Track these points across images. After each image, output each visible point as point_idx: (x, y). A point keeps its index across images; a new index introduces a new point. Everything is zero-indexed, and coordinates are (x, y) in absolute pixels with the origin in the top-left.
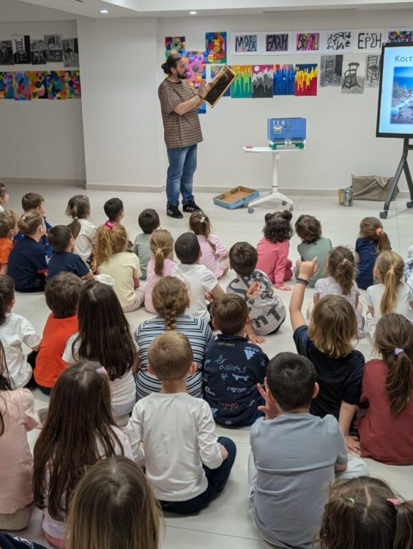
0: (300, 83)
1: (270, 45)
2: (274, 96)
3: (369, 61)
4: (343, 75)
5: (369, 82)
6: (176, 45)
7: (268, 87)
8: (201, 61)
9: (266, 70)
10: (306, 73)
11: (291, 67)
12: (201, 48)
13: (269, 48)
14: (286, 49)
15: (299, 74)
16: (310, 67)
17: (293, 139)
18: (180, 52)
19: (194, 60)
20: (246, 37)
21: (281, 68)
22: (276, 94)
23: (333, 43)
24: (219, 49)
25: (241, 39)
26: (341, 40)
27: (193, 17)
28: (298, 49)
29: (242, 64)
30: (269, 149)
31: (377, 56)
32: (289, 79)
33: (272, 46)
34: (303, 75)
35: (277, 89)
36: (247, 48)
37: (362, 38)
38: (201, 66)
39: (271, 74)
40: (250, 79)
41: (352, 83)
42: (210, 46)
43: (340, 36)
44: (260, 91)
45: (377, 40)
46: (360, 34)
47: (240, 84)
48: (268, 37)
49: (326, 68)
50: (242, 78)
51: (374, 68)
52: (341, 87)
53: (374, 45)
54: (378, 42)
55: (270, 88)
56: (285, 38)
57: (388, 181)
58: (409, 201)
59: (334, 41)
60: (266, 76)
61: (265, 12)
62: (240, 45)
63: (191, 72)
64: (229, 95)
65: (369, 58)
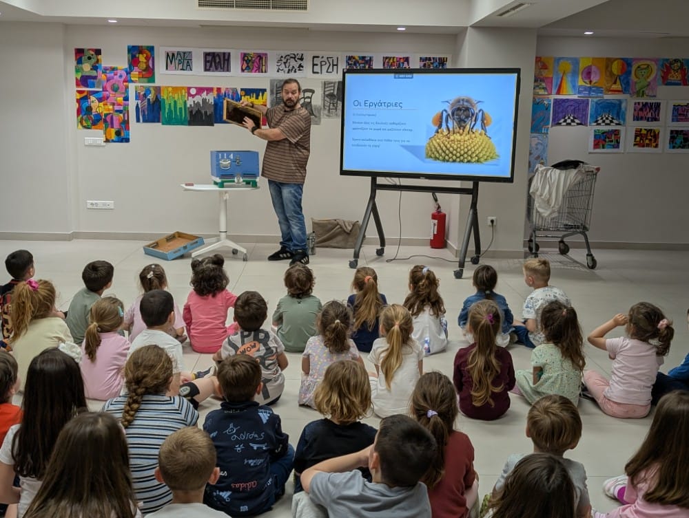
1: (208, 64)
2: (215, 125)
3: (325, 88)
5: (326, 112)
6: (89, 58)
7: (208, 114)
8: (122, 79)
9: (205, 93)
10: (253, 99)
11: (235, 91)
12: (123, 63)
13: (208, 68)
14: (228, 70)
16: (258, 92)
17: (244, 175)
18: (95, 68)
19: (113, 78)
20: (179, 53)
21: (223, 91)
22: (217, 121)
23: (283, 65)
24: (144, 66)
25: (173, 55)
26: (293, 63)
27: (112, 25)
28: (243, 70)
29: (174, 85)
30: (216, 188)
31: (335, 83)
33: (211, 66)
35: (218, 116)
36: (181, 66)
37: (316, 61)
38: (122, 85)
39: (211, 98)
40: (185, 103)
42: (134, 62)
43: (292, 57)
44: (198, 117)
45: (333, 65)
46: (314, 57)
47: (173, 109)
48: (206, 55)
49: (277, 94)
50: (175, 102)
51: (331, 96)
53: (330, 70)
54: (335, 67)
55: (210, 115)
56: (226, 57)
57: (354, 225)
58: (379, 247)
59: (285, 63)
60: (204, 101)
61: (202, 26)
62: (171, 62)
63: (110, 93)
64: (159, 121)
65: (325, 84)
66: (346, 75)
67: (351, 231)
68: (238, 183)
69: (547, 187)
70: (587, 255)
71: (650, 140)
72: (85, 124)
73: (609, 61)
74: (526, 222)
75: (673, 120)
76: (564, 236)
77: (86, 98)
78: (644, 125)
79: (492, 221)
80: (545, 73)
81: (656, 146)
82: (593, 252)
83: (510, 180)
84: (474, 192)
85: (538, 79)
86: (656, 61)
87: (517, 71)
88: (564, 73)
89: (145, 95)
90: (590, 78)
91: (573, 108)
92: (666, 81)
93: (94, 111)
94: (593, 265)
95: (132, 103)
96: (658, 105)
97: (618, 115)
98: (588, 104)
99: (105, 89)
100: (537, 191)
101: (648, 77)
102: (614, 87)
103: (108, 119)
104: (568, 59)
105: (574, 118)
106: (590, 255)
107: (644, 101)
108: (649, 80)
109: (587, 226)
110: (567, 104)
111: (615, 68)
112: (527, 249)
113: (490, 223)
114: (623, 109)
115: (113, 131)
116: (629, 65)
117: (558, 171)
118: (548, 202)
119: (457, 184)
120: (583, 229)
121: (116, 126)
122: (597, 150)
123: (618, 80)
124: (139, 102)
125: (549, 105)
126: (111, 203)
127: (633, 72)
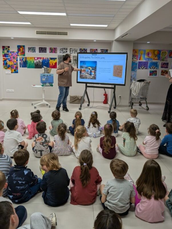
0: (51, 64)
1: (40, 51)
2: (42, 68)
3: (73, 58)
5: (74, 65)
6: (6, 49)
7: (40, 65)
8: (16, 55)
9: (39, 59)
10: (53, 61)
11: (48, 58)
12: (16, 50)
14: (46, 52)
15: (51, 61)
16: (54, 59)
17: (49, 83)
18: (8, 52)
19: (13, 55)
20: (32, 47)
21: (44, 59)
23: (61, 51)
24: (22, 51)
25: (30, 48)
26: (64, 50)
27: (12, 39)
28: (50, 52)
29: (31, 57)
30: (41, 86)
31: (75, 56)
32: (47, 63)
33: (41, 51)
35: (43, 66)
36: (32, 51)
37: (71, 50)
38: (16, 57)
39: (41, 60)
40: (34, 62)
42: (19, 50)
44: (37, 66)
45: (76, 51)
47: (30, 63)
48: (40, 48)
49: (60, 59)
50: (31, 62)
51: (75, 60)
56: (45, 49)
57: (81, 97)
58: (88, 104)
60: (39, 61)
61: (38, 39)
62: (30, 50)
63: (12, 59)
64: (26, 67)
66: (79, 54)
67: (81, 99)
68: (48, 85)
69: (135, 87)
70: (146, 106)
72: (5, 68)
73: (154, 51)
74: (129, 96)
76: (140, 101)
77: (5, 60)
78: (164, 69)
79: (120, 96)
80: (136, 54)
82: (148, 105)
83: (124, 85)
84: (114, 88)
85: (134, 56)
86: (168, 51)
87: (127, 53)
88: (142, 54)
89: (22, 60)
90: (149, 55)
91: (144, 64)
92: (170, 57)
93: (8, 64)
94: (148, 109)
95: (19, 62)
96: (168, 64)
97: (156, 67)
98: (148, 63)
99: (11, 58)
100: (132, 88)
101: (165, 55)
102: (156, 58)
103: (12, 66)
104: (143, 50)
105: (144, 67)
106: (147, 106)
107: (164, 62)
108: (166, 56)
109: (147, 98)
110: (142, 63)
111: (156, 53)
112: (130, 104)
113: (119, 97)
114: (158, 65)
115: (13, 70)
116: (160, 52)
117: (138, 82)
118: (135, 91)
119: (110, 86)
120: (145, 99)
121: (14, 68)
122: (150, 76)
123: (157, 56)
124: (21, 61)
125: (137, 63)
126: (13, 90)
127: (161, 54)
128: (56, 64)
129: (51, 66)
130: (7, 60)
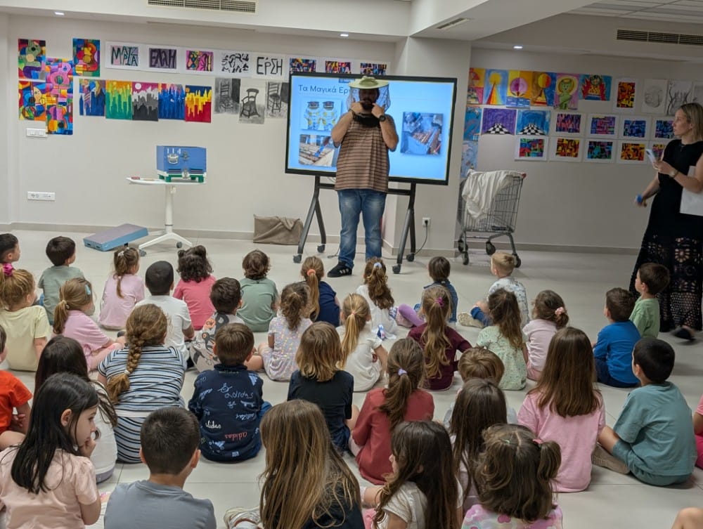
0: (191, 107)
1: (154, 60)
2: (160, 120)
3: (269, 89)
4: (241, 102)
5: (270, 112)
6: (33, 49)
7: (153, 109)
8: (67, 72)
9: (150, 88)
10: (198, 96)
11: (180, 88)
12: (67, 56)
13: (153, 64)
14: (174, 67)
15: (189, 96)
16: (203, 90)
17: (192, 170)
18: (39, 59)
19: (57, 70)
20: (124, 48)
21: (168, 88)
22: (161, 117)
23: (228, 65)
24: (89, 60)
25: (119, 49)
26: (238, 63)
27: (58, 17)
28: (188, 68)
29: (119, 80)
30: (162, 182)
31: (278, 84)
32: (178, 102)
33: (156, 62)
34: (194, 98)
35: (162, 112)
36: (126, 61)
37: (261, 62)
38: (66, 78)
39: (156, 94)
40: (130, 97)
41: (250, 112)
42: (79, 55)
43: (236, 57)
44: (142, 112)
45: (278, 67)
46: (259, 58)
47: (117, 103)
48: (152, 51)
49: (221, 92)
50: (120, 96)
51: (275, 96)
52: (238, 115)
53: (275, 71)
54: (279, 69)
55: (155, 110)
56: (172, 54)
57: (295, 223)
58: (321, 244)
59: (230, 63)
60: (149, 96)
61: (149, 22)
62: (117, 57)
63: (53, 85)
64: (103, 115)
65: (269, 85)
66: (293, 77)
67: (293, 228)
68: (186, 177)
69: (478, 191)
71: (571, 150)
72: (27, 115)
73: (535, 75)
74: (457, 224)
75: (592, 132)
76: (491, 237)
77: (29, 89)
78: (566, 136)
79: (426, 222)
80: (477, 84)
81: (576, 156)
82: (518, 252)
83: (445, 183)
84: (411, 193)
85: (471, 89)
86: (578, 76)
87: (454, 80)
88: (494, 84)
89: (89, 89)
90: (517, 89)
91: (501, 117)
92: (586, 95)
93: (36, 102)
95: (76, 96)
96: (578, 118)
97: (542, 126)
98: (515, 114)
99: (48, 81)
100: (469, 193)
101: (570, 91)
102: (540, 99)
103: (51, 111)
104: (498, 71)
105: (503, 127)
107: (567, 113)
108: (571, 94)
109: (513, 228)
110: (496, 114)
111: (541, 81)
112: (457, 249)
113: (424, 223)
114: (547, 120)
115: (56, 123)
116: (554, 79)
118: (478, 204)
119: (394, 186)
120: (509, 231)
121: (59, 118)
122: (523, 158)
123: (543, 93)
124: (83, 95)
125: (480, 113)
126: (52, 195)
127: (557, 85)
128: (207, 106)
129: (192, 113)
130: (36, 89)
